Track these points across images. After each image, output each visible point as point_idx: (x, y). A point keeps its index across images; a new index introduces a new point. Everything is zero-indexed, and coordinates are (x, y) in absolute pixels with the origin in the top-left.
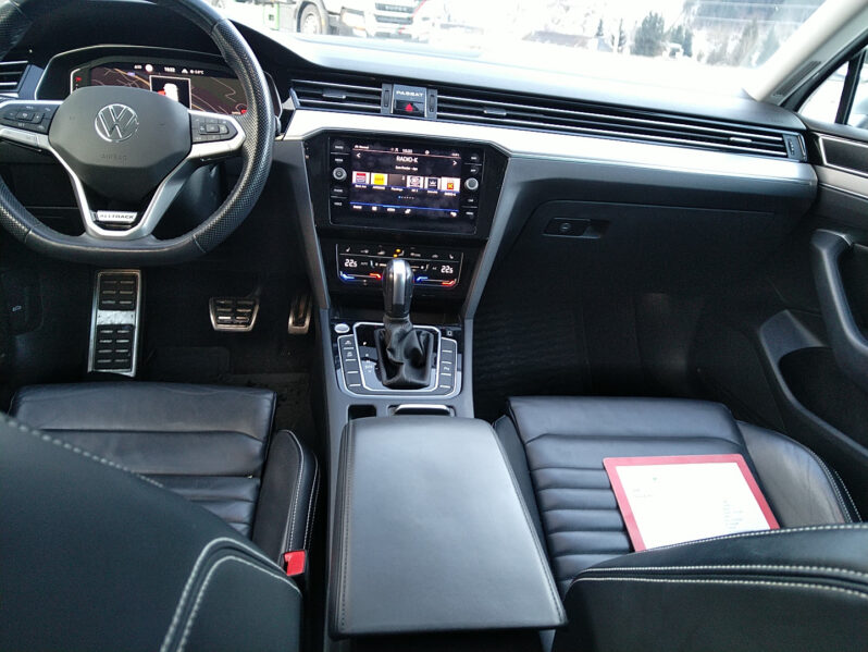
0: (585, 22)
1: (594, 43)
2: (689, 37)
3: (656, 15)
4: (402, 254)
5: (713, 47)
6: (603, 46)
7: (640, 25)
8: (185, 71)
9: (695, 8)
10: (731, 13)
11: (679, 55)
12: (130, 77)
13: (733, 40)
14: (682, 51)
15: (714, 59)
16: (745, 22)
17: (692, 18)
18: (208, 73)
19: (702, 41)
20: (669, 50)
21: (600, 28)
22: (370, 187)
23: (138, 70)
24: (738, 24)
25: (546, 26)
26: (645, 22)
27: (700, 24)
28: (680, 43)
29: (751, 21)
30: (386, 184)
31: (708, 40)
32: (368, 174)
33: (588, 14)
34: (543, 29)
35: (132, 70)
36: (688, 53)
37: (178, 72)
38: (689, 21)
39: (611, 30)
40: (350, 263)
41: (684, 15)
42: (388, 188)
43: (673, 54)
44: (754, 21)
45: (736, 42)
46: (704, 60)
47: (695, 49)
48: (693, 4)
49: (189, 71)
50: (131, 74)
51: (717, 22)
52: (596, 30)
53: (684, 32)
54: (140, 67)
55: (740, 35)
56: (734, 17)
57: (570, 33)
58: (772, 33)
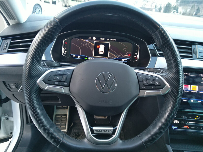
0: (152, 5)
1: (154, 10)
2: (178, 8)
3: (170, 3)
4: (199, 118)
5: (184, 11)
6: (156, 11)
7: (165, 5)
8: (108, 39)
9: (179, 2)
10: (188, 2)
11: (176, 13)
13: (188, 9)
14: (176, 12)
15: (184, 14)
16: (192, 5)
17: (178, 4)
18: (117, 40)
19: (181, 9)
20: (173, 12)
21: (156, 6)
22: (190, 91)
23: (90, 39)
24: (190, 5)
25: (142, 6)
26: (167, 5)
27: (180, 5)
28: (175, 10)
29: (193, 4)
30: (197, 90)
31: (182, 9)
32: (189, 86)
33: (152, 3)
34: (141, 7)
35: (87, 39)
36: (177, 12)
37: (106, 40)
38: (177, 5)
39: (158, 7)
40: (176, 121)
41: (176, 3)
42: (198, 92)
43: (174, 12)
44: (194, 4)
45: (189, 10)
46: (181, 14)
47: (179, 11)
48: (178, 1)
49: (110, 39)
50: (87, 41)
51: (185, 5)
52: (155, 7)
53: (176, 7)
54: (91, 38)
55: (190, 8)
56: (189, 3)
57: (148, 8)
58: (199, 7)
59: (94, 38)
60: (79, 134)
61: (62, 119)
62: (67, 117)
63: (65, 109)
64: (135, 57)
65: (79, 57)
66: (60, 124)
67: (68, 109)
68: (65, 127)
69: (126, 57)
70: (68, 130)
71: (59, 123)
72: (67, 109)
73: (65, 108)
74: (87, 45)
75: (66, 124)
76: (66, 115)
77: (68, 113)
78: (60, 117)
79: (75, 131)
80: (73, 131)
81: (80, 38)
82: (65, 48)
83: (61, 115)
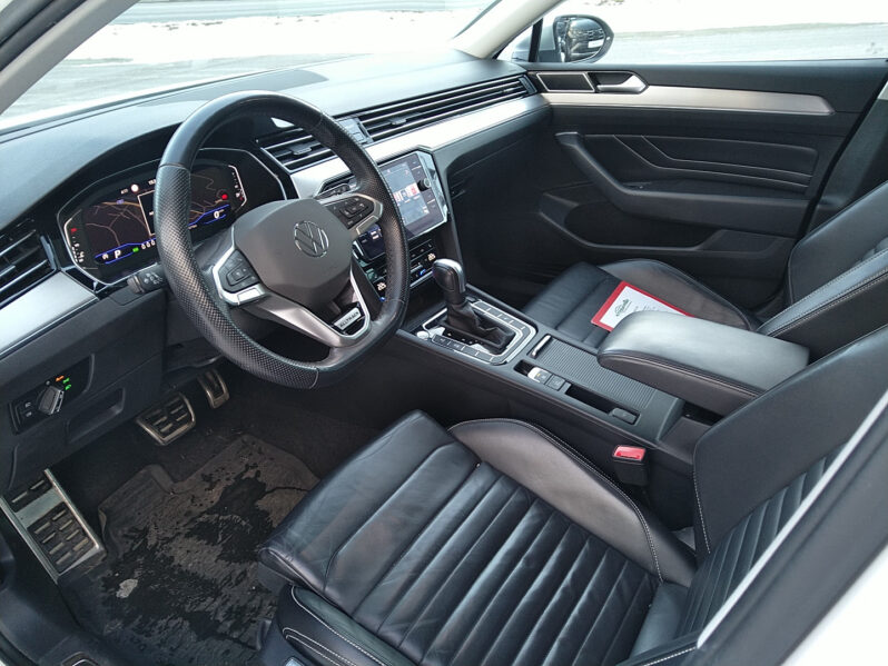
12: (119, 206)
23: (125, 194)
35: (120, 196)
50: (120, 202)
54: (126, 190)
59: (135, 188)
60: (141, 528)
61: (60, 525)
62: (68, 509)
63: (45, 492)
64: (238, 195)
65: (118, 253)
66: (65, 546)
67: (55, 484)
68: (86, 540)
69: (220, 205)
70: (102, 542)
71: (61, 544)
72: (51, 486)
73: (44, 488)
74: (126, 213)
75: (83, 530)
76: (62, 506)
77: (65, 499)
78: (47, 524)
79: (120, 533)
80: (116, 536)
81: (99, 202)
82: (77, 245)
83: (45, 516)
